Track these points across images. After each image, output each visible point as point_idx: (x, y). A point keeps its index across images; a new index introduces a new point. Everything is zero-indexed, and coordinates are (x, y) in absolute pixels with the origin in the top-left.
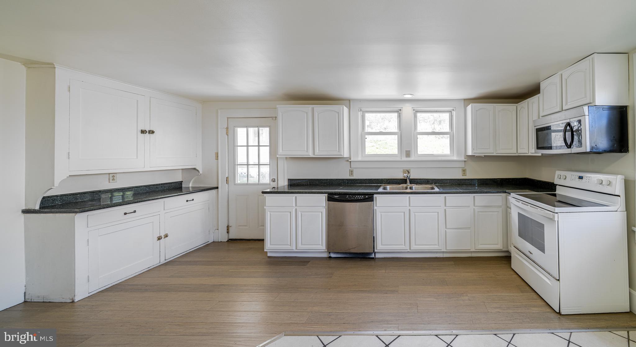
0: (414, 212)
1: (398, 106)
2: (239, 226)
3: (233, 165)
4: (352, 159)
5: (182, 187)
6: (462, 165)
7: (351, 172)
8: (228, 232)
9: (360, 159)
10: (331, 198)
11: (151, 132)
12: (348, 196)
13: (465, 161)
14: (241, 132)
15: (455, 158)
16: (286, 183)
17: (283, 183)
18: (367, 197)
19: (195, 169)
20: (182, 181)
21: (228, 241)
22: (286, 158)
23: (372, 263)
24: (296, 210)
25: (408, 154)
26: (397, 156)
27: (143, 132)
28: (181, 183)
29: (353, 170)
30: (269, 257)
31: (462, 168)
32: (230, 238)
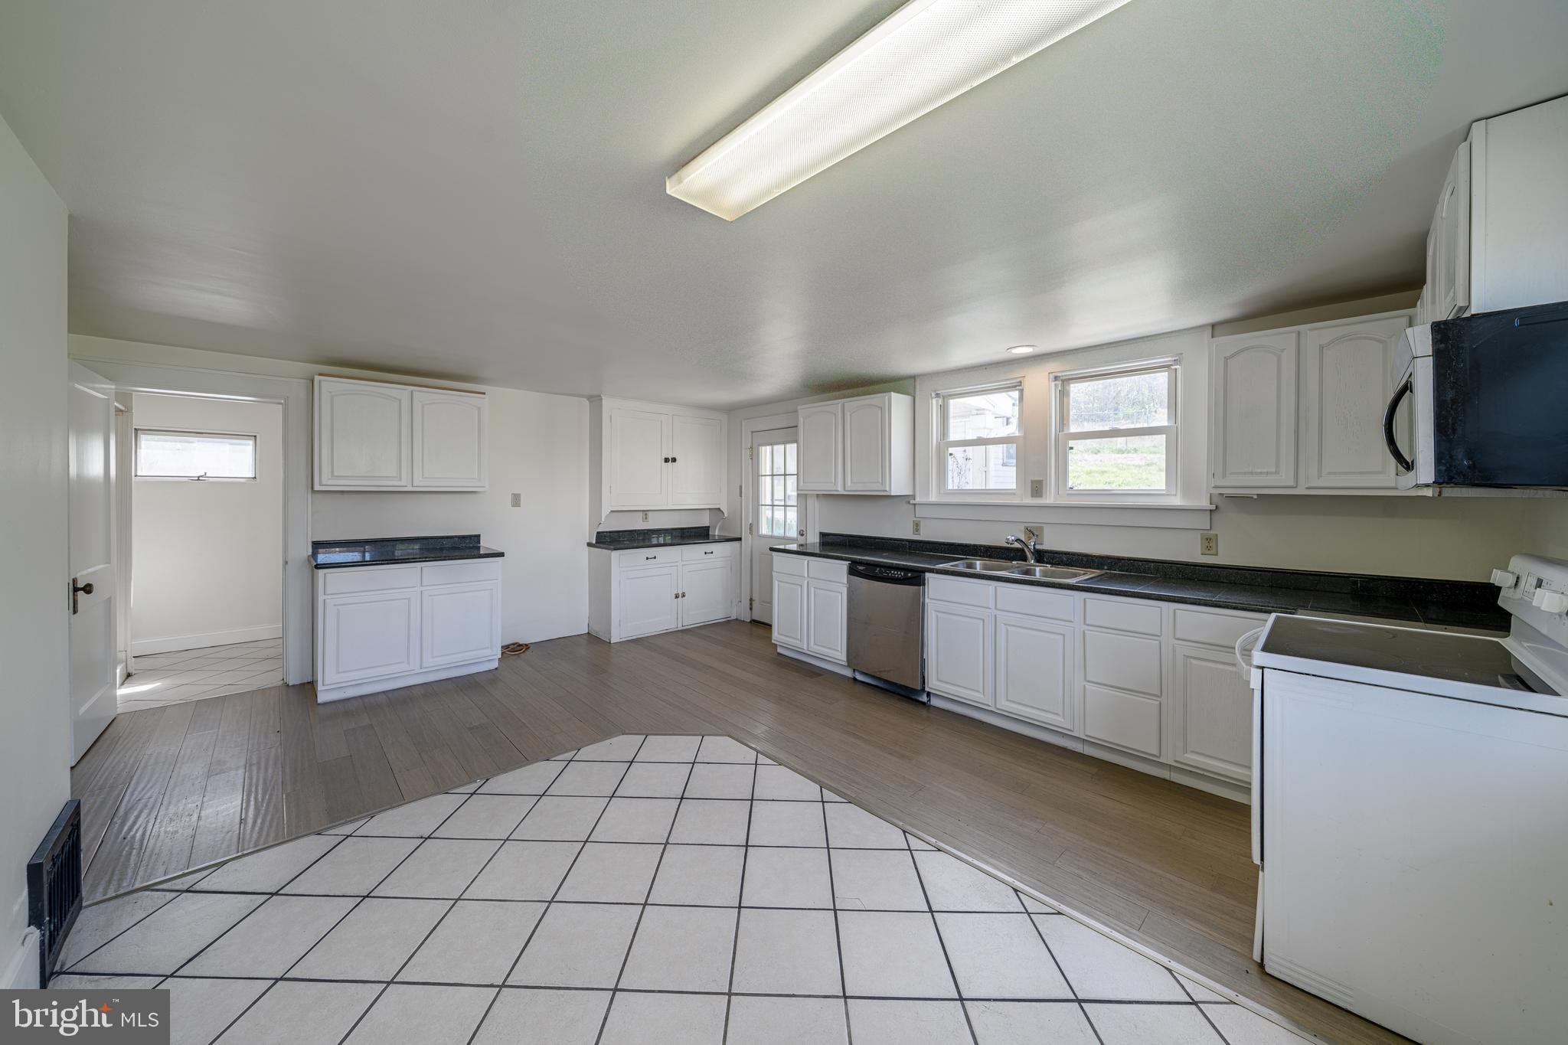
0: (1005, 625)
1: (1016, 374)
2: (764, 602)
3: (757, 505)
4: (918, 500)
5: (708, 535)
6: (1204, 522)
7: (917, 527)
8: (751, 609)
9: (933, 498)
10: (852, 571)
11: (674, 460)
12: (878, 569)
13: (1211, 510)
14: (765, 451)
15: (1177, 501)
16: (817, 540)
17: (813, 539)
18: (909, 575)
19: (719, 509)
20: (709, 527)
21: (750, 622)
22: (818, 495)
23: (924, 712)
24: (808, 582)
25: (1037, 489)
26: (1014, 494)
27: (667, 460)
28: (707, 528)
29: (919, 521)
30: (779, 654)
31: (1202, 532)
32: (753, 618)
